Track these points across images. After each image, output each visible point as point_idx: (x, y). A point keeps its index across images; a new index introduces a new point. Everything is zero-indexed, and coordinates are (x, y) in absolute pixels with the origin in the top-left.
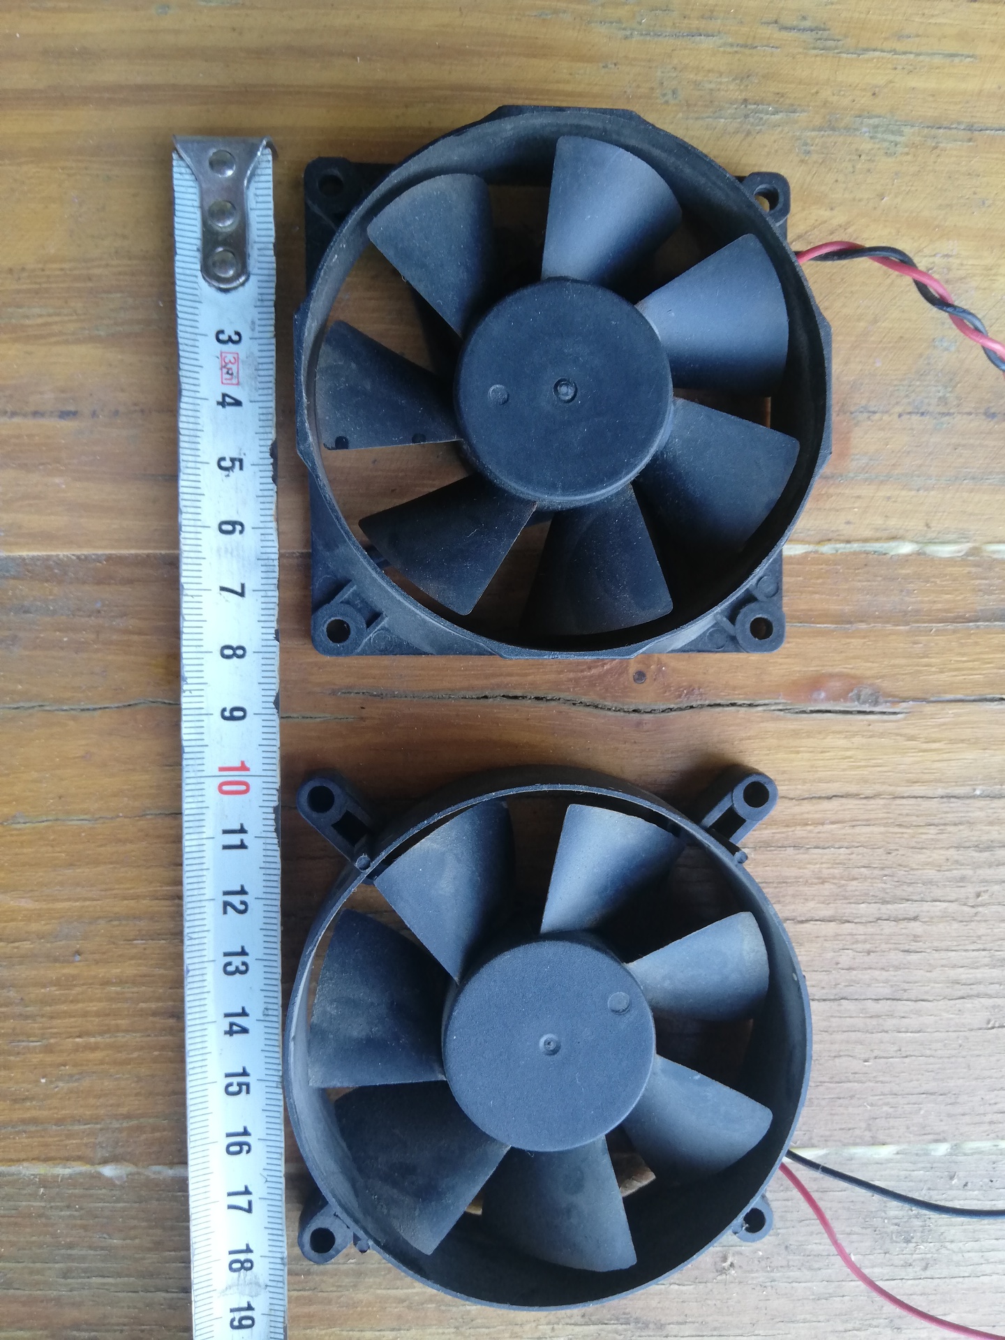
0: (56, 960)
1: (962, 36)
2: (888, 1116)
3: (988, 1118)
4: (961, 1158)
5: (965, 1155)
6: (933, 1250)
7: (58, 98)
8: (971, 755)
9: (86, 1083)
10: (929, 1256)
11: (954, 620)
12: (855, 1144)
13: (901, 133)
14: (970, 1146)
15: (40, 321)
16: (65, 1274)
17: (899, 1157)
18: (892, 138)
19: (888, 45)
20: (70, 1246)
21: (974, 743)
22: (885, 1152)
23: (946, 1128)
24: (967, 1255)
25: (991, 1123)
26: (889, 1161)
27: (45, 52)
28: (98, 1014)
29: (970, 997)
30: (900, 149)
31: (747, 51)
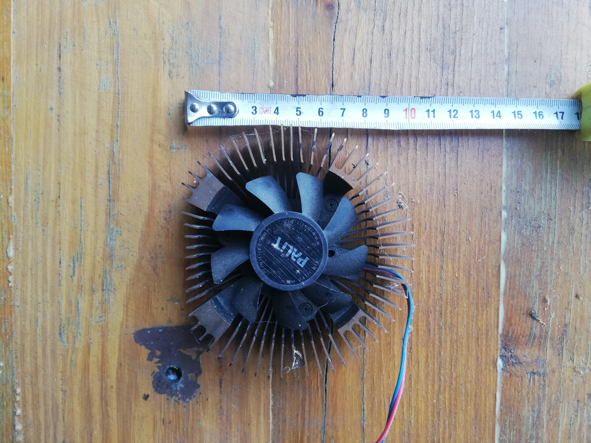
1: (74, 202)
2: (490, 235)
3: (493, 194)
4: (508, 205)
5: (507, 203)
6: (544, 216)
10: (546, 218)
12: (500, 248)
13: (113, 229)
14: (504, 202)
17: (506, 230)
18: (115, 233)
19: (78, 232)
22: (504, 236)
23: (496, 211)
24: (547, 202)
25: (495, 193)
26: (508, 235)
29: (444, 202)
30: (119, 229)
31: (83, 289)
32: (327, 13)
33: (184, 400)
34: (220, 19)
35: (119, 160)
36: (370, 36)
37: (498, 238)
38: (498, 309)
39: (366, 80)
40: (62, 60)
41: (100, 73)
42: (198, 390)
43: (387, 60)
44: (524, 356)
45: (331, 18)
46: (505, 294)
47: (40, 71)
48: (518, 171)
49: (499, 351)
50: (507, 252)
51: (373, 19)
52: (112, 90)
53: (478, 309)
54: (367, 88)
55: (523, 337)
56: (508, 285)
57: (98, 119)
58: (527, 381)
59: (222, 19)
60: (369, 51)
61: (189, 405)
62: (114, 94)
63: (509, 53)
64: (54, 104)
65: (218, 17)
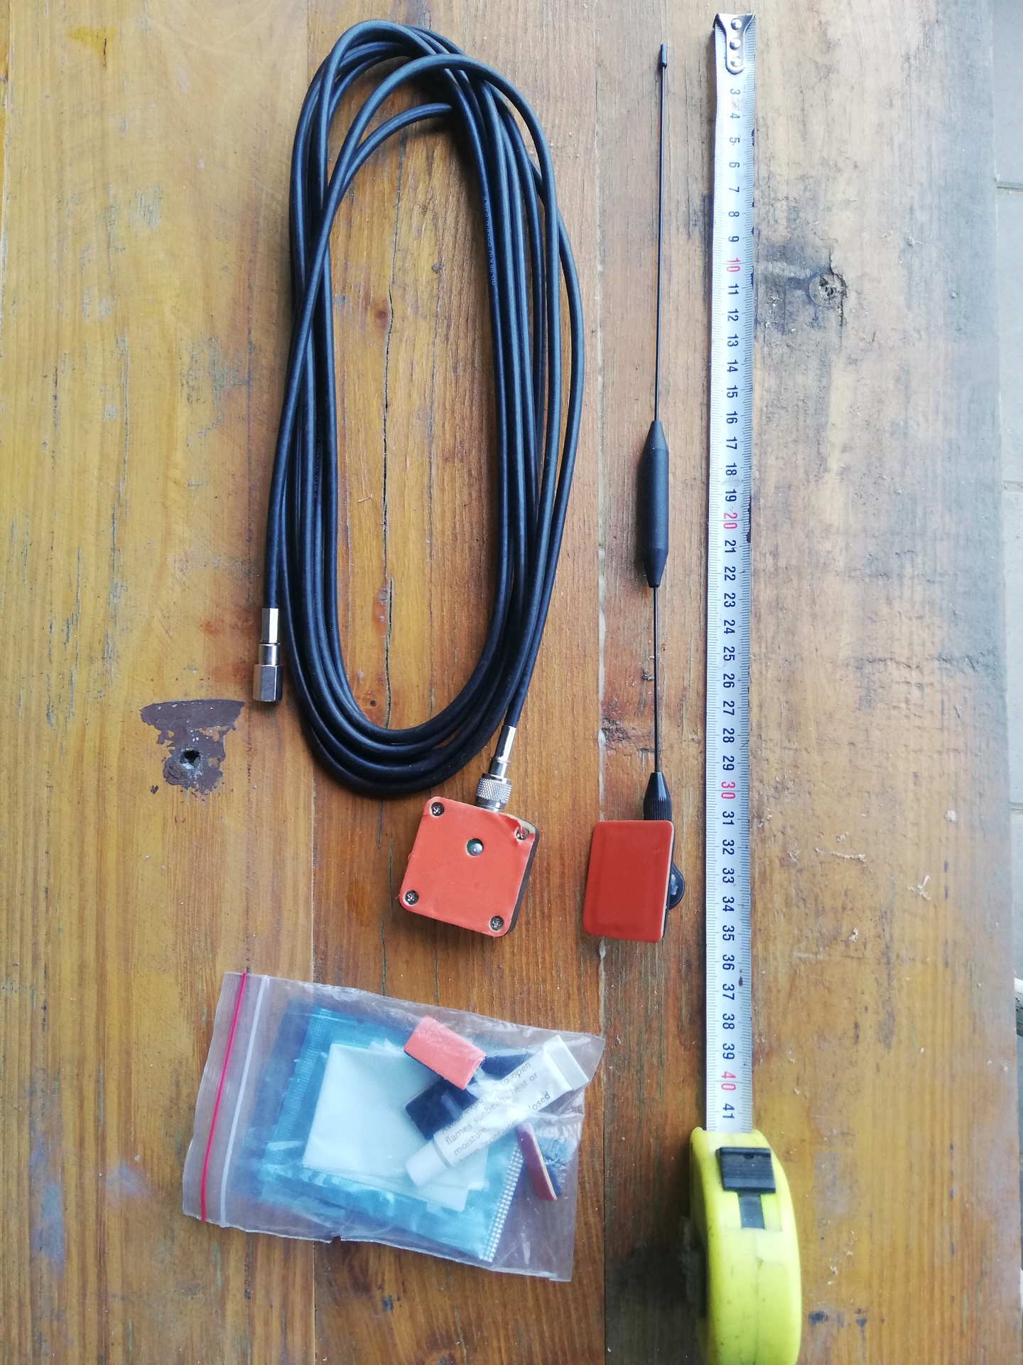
0: (502, 977)
1: (69, 553)
2: (584, 581)
3: (587, 531)
4: (607, 543)
7: (102, 980)
8: (411, 546)
9: (561, 964)
11: (347, 554)
13: (117, 583)
14: (601, 540)
15: (205, 984)
16: (654, 975)
18: (119, 588)
19: (74, 589)
20: (640, 973)
21: (405, 544)
22: (602, 582)
27: (80, 985)
28: (528, 958)
30: (124, 584)
31: (79, 658)
32: (378, 321)
33: (202, 792)
34: (250, 333)
35: (126, 501)
36: (431, 346)
37: (595, 583)
38: (598, 670)
39: (428, 399)
40: (58, 386)
41: (104, 400)
42: (220, 780)
43: (453, 375)
44: (633, 728)
45: (383, 327)
46: (605, 652)
47: (32, 400)
48: (618, 501)
49: (601, 723)
50: (608, 600)
51: (434, 327)
52: (119, 420)
53: (572, 672)
54: (428, 410)
55: (630, 704)
56: (610, 641)
57: (102, 454)
58: (638, 760)
59: (252, 332)
60: (430, 364)
61: (208, 798)
62: (122, 424)
63: (604, 361)
64: (47, 438)
65: (247, 331)
